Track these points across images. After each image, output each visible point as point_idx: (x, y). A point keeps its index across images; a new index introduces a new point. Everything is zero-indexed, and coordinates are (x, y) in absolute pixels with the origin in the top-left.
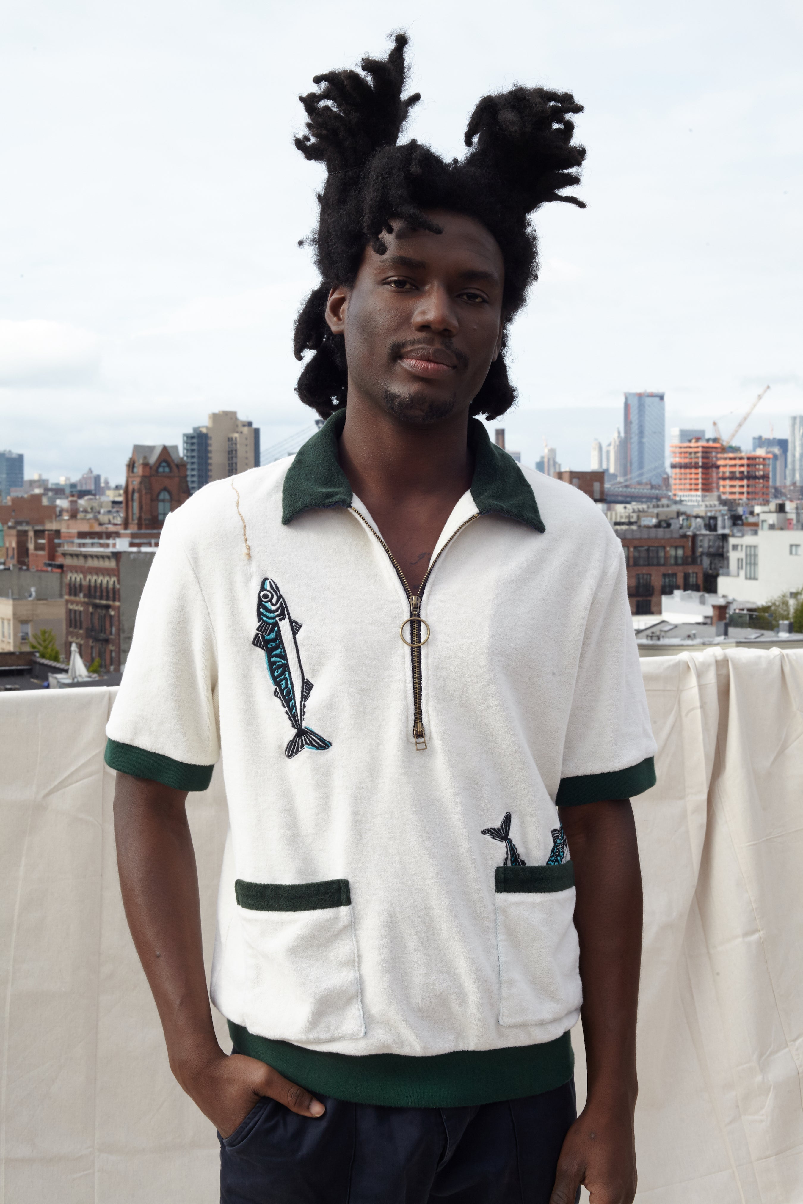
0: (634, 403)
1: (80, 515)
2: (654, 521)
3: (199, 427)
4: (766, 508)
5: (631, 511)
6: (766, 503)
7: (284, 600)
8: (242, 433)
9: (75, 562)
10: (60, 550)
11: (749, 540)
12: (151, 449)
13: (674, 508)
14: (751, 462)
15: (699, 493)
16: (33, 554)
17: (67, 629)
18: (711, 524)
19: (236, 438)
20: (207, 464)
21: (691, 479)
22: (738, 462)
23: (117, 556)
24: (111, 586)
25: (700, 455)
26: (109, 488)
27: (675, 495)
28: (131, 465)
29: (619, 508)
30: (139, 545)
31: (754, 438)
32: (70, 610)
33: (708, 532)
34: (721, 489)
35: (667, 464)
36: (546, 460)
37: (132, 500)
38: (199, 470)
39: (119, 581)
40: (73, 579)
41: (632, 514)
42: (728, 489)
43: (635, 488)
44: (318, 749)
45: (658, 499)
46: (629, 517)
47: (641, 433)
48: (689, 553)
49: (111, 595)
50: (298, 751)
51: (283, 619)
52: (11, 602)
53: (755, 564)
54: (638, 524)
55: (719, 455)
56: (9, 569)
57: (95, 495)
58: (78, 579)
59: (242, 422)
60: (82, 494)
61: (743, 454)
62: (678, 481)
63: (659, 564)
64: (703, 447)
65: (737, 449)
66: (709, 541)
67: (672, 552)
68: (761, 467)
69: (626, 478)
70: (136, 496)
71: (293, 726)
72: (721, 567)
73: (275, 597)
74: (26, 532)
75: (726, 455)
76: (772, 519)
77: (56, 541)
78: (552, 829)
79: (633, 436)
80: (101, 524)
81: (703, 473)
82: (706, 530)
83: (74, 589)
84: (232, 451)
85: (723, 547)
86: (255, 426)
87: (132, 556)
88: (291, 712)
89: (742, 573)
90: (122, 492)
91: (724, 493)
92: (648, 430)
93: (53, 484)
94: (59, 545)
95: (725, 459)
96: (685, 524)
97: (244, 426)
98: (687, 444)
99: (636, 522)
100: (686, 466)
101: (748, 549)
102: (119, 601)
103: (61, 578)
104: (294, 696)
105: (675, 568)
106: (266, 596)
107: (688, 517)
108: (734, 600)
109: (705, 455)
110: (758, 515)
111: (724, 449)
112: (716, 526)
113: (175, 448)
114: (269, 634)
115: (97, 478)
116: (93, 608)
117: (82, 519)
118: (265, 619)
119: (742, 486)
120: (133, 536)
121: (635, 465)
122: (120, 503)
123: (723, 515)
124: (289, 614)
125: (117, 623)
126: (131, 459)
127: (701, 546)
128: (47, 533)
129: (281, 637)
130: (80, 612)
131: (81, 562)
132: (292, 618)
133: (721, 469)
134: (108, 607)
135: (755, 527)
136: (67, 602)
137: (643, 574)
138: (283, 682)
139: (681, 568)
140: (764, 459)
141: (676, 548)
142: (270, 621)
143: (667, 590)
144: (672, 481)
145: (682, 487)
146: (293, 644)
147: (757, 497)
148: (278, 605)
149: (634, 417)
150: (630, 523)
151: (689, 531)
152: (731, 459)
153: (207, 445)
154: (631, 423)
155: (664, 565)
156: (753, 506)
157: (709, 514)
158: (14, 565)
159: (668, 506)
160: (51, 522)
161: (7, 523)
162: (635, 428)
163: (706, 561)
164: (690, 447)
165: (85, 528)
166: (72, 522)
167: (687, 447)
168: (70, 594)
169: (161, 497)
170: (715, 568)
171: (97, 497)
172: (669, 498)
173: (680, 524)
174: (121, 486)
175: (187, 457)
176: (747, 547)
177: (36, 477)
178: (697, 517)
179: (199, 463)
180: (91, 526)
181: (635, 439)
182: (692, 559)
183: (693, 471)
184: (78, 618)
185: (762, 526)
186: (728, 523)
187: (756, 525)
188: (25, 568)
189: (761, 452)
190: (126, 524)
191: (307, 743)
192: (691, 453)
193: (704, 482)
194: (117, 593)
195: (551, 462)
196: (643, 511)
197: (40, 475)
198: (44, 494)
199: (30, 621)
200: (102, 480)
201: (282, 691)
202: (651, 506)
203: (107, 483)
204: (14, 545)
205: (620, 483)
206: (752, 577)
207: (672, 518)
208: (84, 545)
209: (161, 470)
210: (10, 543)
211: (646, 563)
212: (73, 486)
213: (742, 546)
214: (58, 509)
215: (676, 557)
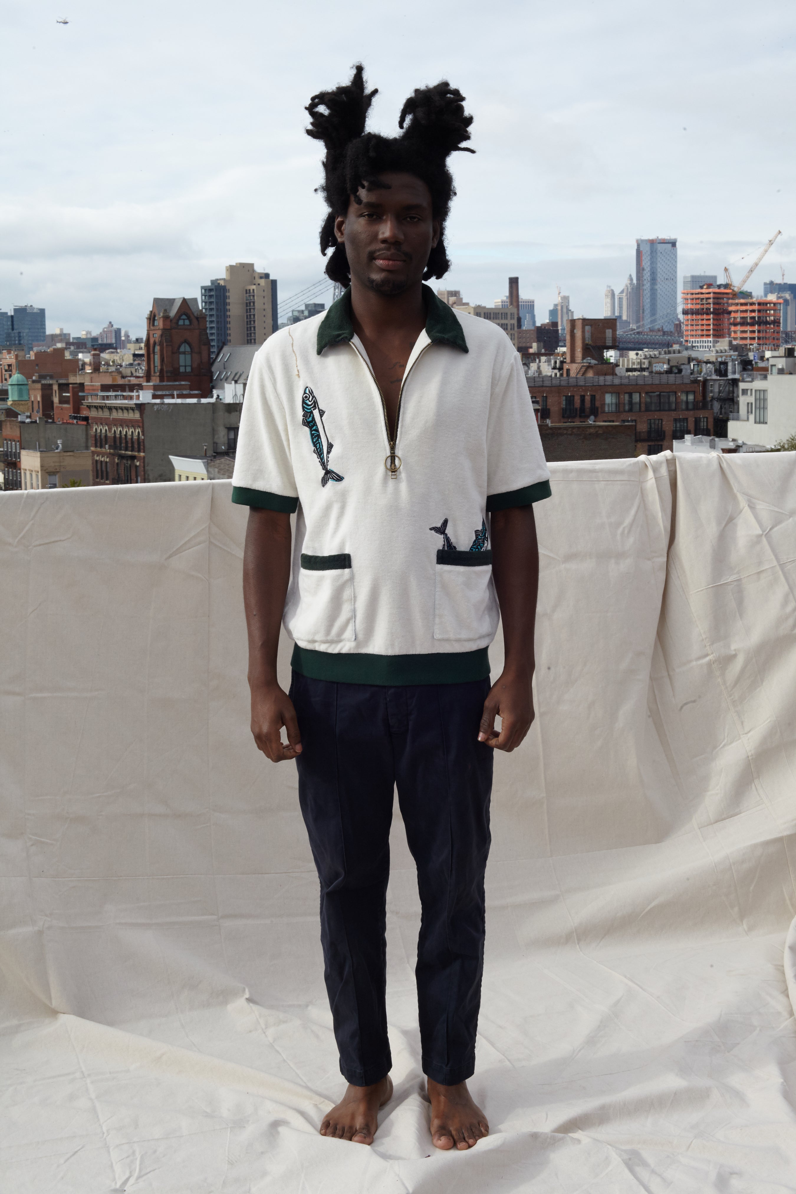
0: (646, 249)
1: (103, 368)
2: (666, 366)
3: (217, 280)
4: (776, 354)
5: (643, 357)
6: (776, 348)
7: (315, 398)
8: (259, 284)
9: (100, 414)
10: (85, 402)
11: (758, 384)
12: (171, 301)
13: (685, 354)
14: (762, 307)
15: (711, 339)
16: (57, 407)
17: (93, 480)
18: (721, 369)
19: (253, 290)
20: (226, 316)
21: (703, 325)
22: (749, 308)
23: (141, 407)
24: (135, 437)
25: (711, 301)
26: (129, 342)
27: (687, 341)
28: (152, 319)
29: (632, 354)
30: (161, 397)
31: (765, 284)
32: (97, 461)
33: (718, 378)
34: (733, 334)
35: (680, 310)
36: (559, 308)
37: (154, 352)
38: (218, 322)
39: (143, 432)
40: (99, 431)
41: (643, 360)
42: (739, 335)
43: (647, 335)
44: (336, 481)
45: (669, 345)
46: (641, 363)
47: (653, 280)
48: (700, 398)
49: (136, 446)
50: (326, 483)
51: (315, 409)
52: (38, 454)
53: (765, 408)
54: (650, 370)
55: (730, 301)
56: (36, 422)
57: (116, 348)
58: (103, 431)
59: (259, 273)
60: (104, 347)
61: (754, 300)
62: (689, 328)
63: (670, 410)
64: (714, 293)
65: (748, 295)
66: (720, 386)
67: (684, 398)
68: (772, 312)
69: (638, 324)
70: (157, 348)
71: (323, 469)
72: (731, 412)
73: (311, 397)
74: (51, 385)
75: (737, 301)
76: (781, 363)
77: (80, 394)
78: (476, 529)
79: (645, 282)
80: (123, 377)
81: (714, 319)
82: (717, 375)
83: (100, 441)
84: (250, 303)
85: (733, 392)
86: (272, 278)
87: (156, 407)
88: (322, 461)
89: (752, 417)
90: (143, 345)
91: (735, 339)
92: (660, 277)
93: (74, 338)
94: (83, 398)
95: (737, 304)
96: (696, 370)
97: (261, 278)
98: (699, 290)
99: (648, 368)
100: (697, 312)
101: (758, 393)
102: (144, 452)
103: (87, 430)
104: (323, 452)
105: (686, 412)
106: (306, 397)
107: (699, 362)
108: (744, 444)
109: (716, 301)
110: (768, 359)
111: (735, 295)
112: (726, 370)
113: (195, 300)
114: (309, 418)
115: (118, 332)
116: (118, 459)
117: (106, 372)
118: (306, 410)
119: (754, 332)
120: (155, 388)
121: (647, 312)
122: (142, 355)
123: (733, 360)
124: (318, 406)
125: (143, 473)
126: (151, 312)
127: (712, 392)
128: (71, 386)
129: (314, 419)
130: (106, 462)
131: (106, 414)
132: (320, 408)
133: (733, 315)
134: (133, 458)
135: (764, 373)
136: (93, 453)
137: (654, 419)
138: (318, 445)
139: (692, 412)
140: (775, 304)
141: (687, 393)
142: (308, 411)
143: (678, 434)
144: (684, 328)
145: (694, 333)
146: (321, 423)
147: (768, 343)
148: (313, 401)
149: (646, 263)
150: (642, 370)
151: (700, 377)
152: (742, 304)
153: (225, 297)
154: (643, 269)
155: (675, 410)
156: (764, 352)
157: (720, 360)
158: (40, 418)
159: (679, 352)
160: (75, 375)
161: (32, 378)
162: (647, 275)
163: (716, 406)
164: (702, 293)
165: (108, 381)
166: (95, 375)
167: (698, 294)
168: (96, 446)
169: (182, 349)
170: (725, 413)
171: (119, 351)
172: (681, 344)
173: (691, 370)
174: (142, 339)
175: (206, 309)
176: (756, 391)
177: (57, 332)
178: (707, 362)
179: (217, 316)
180: (114, 379)
181: (647, 286)
182: (703, 403)
183: (705, 317)
184: (104, 469)
185: (771, 371)
186: (738, 368)
187: (766, 369)
188: (50, 421)
189: (772, 297)
190: (148, 377)
191: (330, 478)
192: (702, 299)
193: (716, 327)
194: (142, 444)
195: (565, 310)
196: (655, 357)
197: (61, 330)
198: (66, 349)
199: (58, 472)
200: (123, 334)
201: (317, 449)
202: (663, 352)
203: (127, 336)
204: (39, 399)
205: (633, 330)
206: (761, 421)
207: (683, 364)
208: (108, 397)
209: (181, 322)
210: (36, 397)
211: (658, 409)
212: (95, 339)
213: (751, 390)
214: (80, 363)
215: (687, 402)
